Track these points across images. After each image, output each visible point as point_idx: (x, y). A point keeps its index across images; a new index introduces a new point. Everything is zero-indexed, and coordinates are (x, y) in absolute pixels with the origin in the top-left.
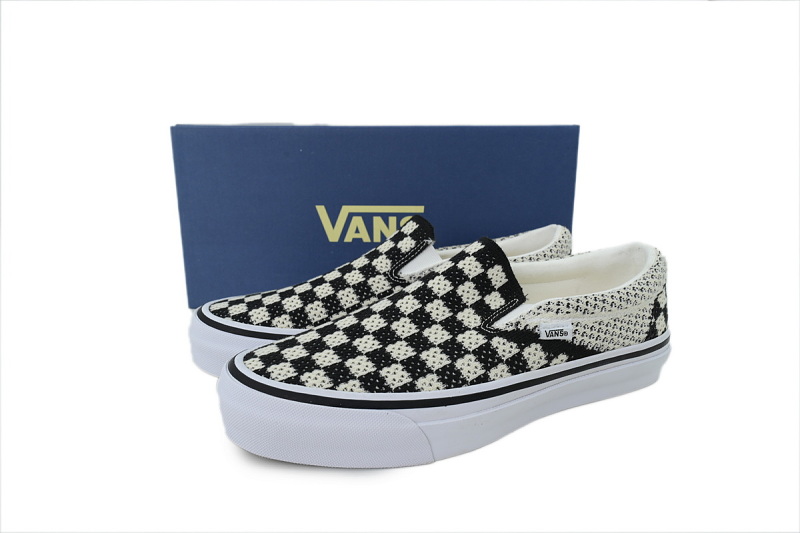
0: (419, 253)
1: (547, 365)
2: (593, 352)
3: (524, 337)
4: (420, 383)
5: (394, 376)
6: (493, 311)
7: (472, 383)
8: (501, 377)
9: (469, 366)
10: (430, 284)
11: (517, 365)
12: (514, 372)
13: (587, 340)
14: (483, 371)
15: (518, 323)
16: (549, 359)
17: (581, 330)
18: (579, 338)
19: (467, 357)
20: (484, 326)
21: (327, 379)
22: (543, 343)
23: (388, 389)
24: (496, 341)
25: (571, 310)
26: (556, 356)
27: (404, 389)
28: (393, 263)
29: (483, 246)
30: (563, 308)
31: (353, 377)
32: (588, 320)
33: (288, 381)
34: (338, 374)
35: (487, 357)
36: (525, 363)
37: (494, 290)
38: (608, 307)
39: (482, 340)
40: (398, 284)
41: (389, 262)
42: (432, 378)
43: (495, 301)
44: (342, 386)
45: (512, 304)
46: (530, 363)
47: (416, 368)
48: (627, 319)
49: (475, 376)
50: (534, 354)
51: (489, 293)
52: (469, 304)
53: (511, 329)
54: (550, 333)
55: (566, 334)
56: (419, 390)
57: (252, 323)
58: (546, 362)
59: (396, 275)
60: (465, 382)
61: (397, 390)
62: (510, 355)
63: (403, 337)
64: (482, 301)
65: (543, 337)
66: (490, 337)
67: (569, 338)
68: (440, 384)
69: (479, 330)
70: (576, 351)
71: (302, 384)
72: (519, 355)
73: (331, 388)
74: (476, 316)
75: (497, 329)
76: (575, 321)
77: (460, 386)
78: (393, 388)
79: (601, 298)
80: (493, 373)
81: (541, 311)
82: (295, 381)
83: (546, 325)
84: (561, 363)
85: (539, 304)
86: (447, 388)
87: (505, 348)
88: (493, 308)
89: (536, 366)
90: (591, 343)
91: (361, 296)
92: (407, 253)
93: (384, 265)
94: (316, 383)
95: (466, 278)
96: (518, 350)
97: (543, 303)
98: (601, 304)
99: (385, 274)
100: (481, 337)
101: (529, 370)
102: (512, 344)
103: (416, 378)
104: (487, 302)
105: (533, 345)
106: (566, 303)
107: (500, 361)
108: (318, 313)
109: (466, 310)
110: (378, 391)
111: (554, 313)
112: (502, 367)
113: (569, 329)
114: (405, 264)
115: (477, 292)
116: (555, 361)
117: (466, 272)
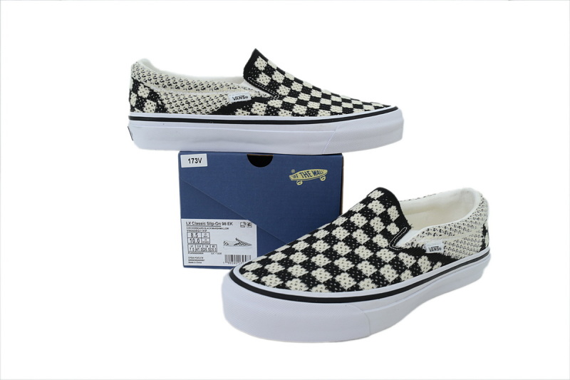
1: (431, 270)
2: (455, 260)
3: (417, 252)
4: (362, 284)
5: (345, 281)
6: (394, 236)
7: (392, 283)
8: (408, 278)
9: (388, 272)
10: (352, 219)
11: (416, 270)
12: (414, 275)
13: (451, 252)
14: (397, 275)
15: (412, 243)
16: (432, 265)
17: (448, 246)
18: (447, 252)
19: (386, 266)
20: (391, 246)
21: (304, 285)
22: (428, 255)
23: (343, 290)
24: (402, 256)
25: (442, 234)
26: (435, 264)
27: (352, 289)
29: (383, 194)
30: (438, 232)
31: (319, 283)
32: (451, 240)
33: (278, 287)
34: (310, 281)
35: (398, 265)
36: (420, 268)
37: (392, 222)
38: (462, 231)
39: (393, 256)
42: (368, 281)
43: (393, 229)
44: (314, 289)
45: (404, 231)
46: (422, 268)
47: (356, 275)
48: (471, 238)
49: (393, 279)
50: (424, 262)
51: (389, 224)
52: (378, 232)
53: (408, 247)
54: (432, 249)
55: (440, 249)
56: (361, 290)
58: (431, 267)
60: (388, 283)
61: (348, 290)
62: (411, 264)
63: (343, 255)
64: (385, 230)
65: (428, 252)
66: (397, 253)
67: (441, 252)
68: (374, 285)
69: (388, 248)
70: (446, 260)
71: (288, 288)
72: (416, 264)
73: (308, 291)
74: (384, 239)
75: (400, 248)
76: (445, 240)
77: (385, 285)
78: (346, 288)
79: (458, 226)
80: (403, 276)
81: (425, 234)
82: (283, 286)
83: (429, 244)
84: (439, 268)
85: (422, 230)
86: (378, 287)
87: (408, 260)
88: (393, 234)
89: (426, 270)
90: (453, 254)
94: (297, 288)
95: (375, 215)
96: (415, 261)
97: (424, 229)
98: (458, 229)
100: (391, 253)
101: (422, 273)
102: (411, 257)
103: (358, 282)
104: (389, 230)
105: (423, 257)
106: (439, 229)
107: (406, 268)
109: (377, 236)
110: (337, 291)
111: (432, 236)
112: (408, 272)
113: (442, 245)
115: (382, 224)
116: (435, 267)
117: (375, 211)
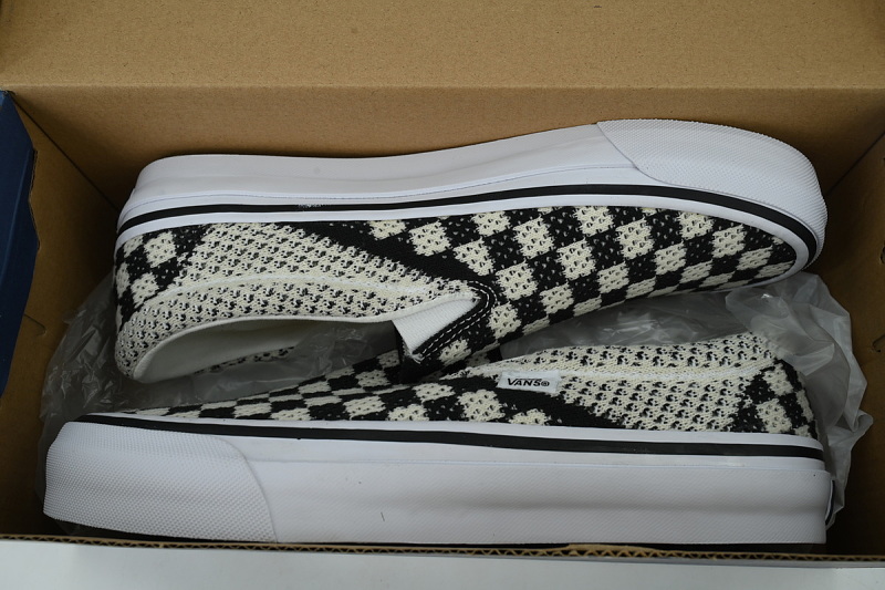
0: (437, 336)
1: (503, 420)
8: (410, 419)
11: (444, 410)
12: (435, 418)
13: (590, 400)
15: (467, 372)
16: (508, 412)
18: (573, 394)
22: (499, 391)
24: (424, 386)
26: (523, 411)
28: (485, 321)
32: (595, 376)
40: (482, 279)
41: (492, 324)
46: (469, 411)
50: (479, 401)
53: (454, 378)
54: (516, 381)
55: (546, 384)
57: (746, 227)
58: (501, 415)
59: (484, 297)
62: (435, 397)
65: (502, 385)
67: (551, 390)
76: (568, 374)
89: (480, 417)
90: (599, 406)
91: (552, 261)
92: (457, 338)
93: (502, 319)
96: (452, 393)
99: (503, 300)
101: (465, 420)
102: (444, 387)
105: (481, 391)
107: (417, 401)
108: (633, 235)
112: (415, 408)
113: (552, 380)
114: (464, 317)
116: (521, 418)
